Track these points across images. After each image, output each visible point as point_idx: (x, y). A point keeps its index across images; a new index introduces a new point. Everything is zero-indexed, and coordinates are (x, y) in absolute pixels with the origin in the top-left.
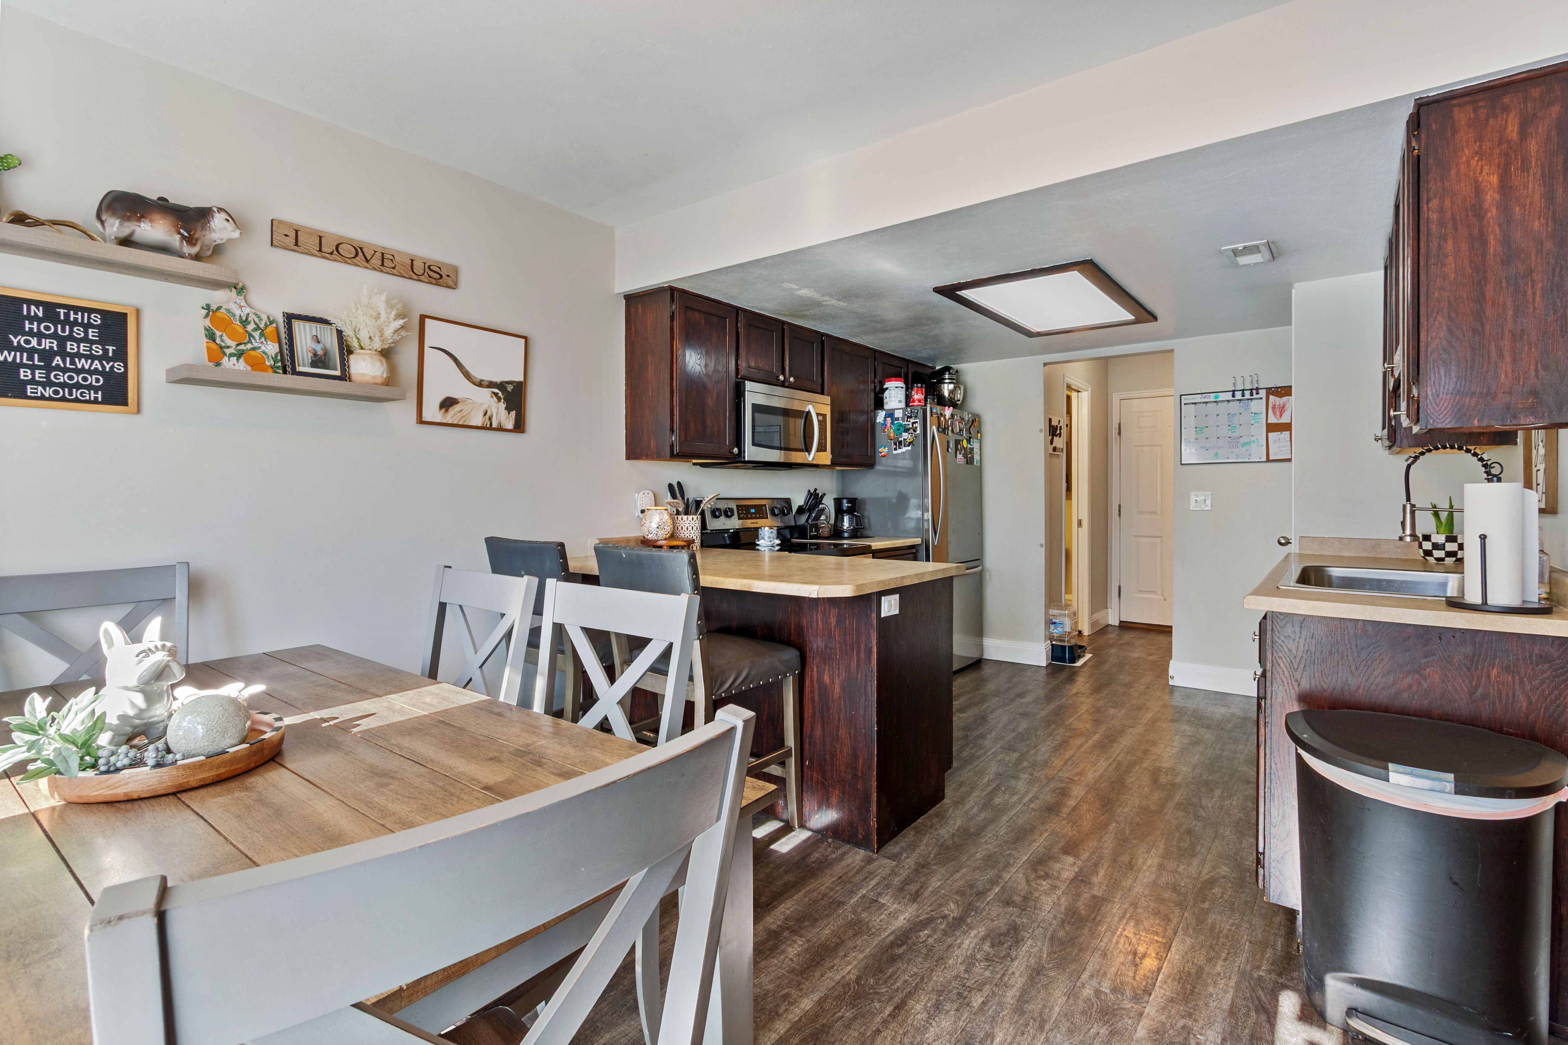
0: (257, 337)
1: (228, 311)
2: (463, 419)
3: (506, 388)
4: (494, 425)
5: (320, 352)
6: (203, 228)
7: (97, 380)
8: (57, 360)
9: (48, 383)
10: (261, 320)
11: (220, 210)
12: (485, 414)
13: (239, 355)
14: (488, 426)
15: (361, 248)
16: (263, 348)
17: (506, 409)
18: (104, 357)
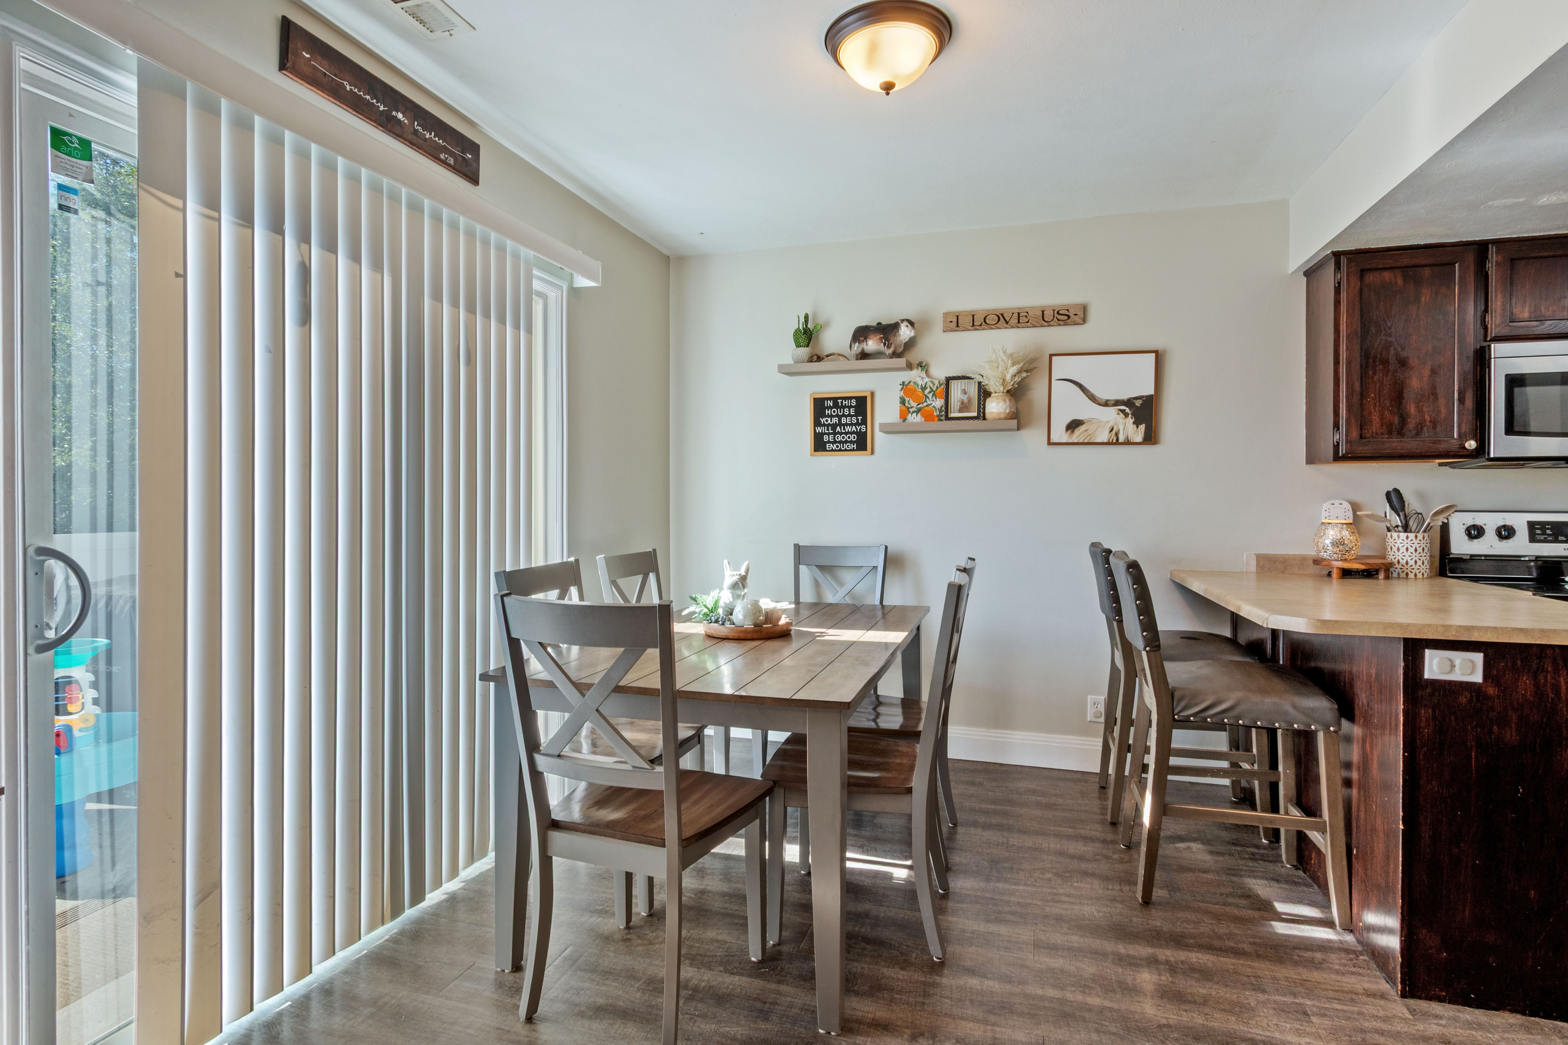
0: (930, 397)
1: (915, 383)
2: (1089, 438)
3: (1134, 403)
4: (1121, 440)
5: (966, 401)
6: (895, 335)
7: (854, 437)
8: (838, 429)
9: (835, 442)
10: (934, 385)
11: (902, 321)
12: (1111, 431)
13: (918, 411)
14: (1114, 441)
15: (1002, 315)
16: (933, 404)
17: (1134, 423)
18: (857, 424)
